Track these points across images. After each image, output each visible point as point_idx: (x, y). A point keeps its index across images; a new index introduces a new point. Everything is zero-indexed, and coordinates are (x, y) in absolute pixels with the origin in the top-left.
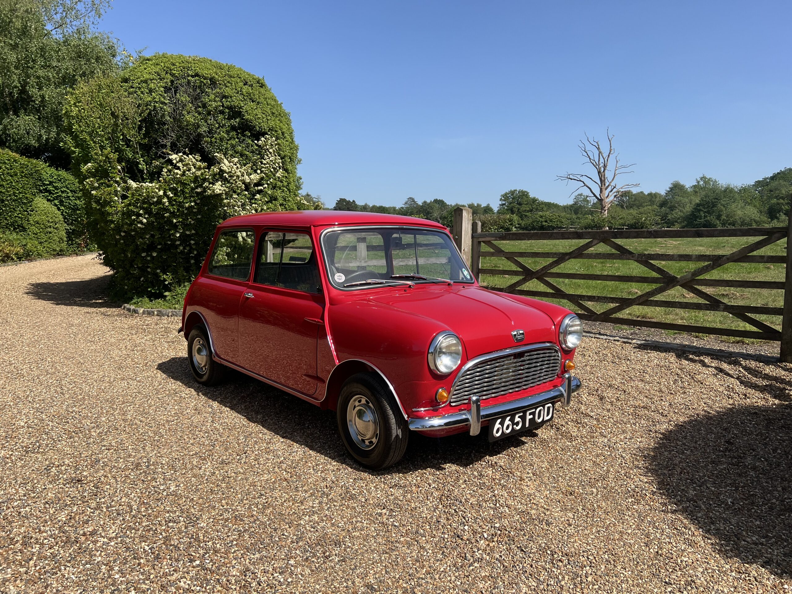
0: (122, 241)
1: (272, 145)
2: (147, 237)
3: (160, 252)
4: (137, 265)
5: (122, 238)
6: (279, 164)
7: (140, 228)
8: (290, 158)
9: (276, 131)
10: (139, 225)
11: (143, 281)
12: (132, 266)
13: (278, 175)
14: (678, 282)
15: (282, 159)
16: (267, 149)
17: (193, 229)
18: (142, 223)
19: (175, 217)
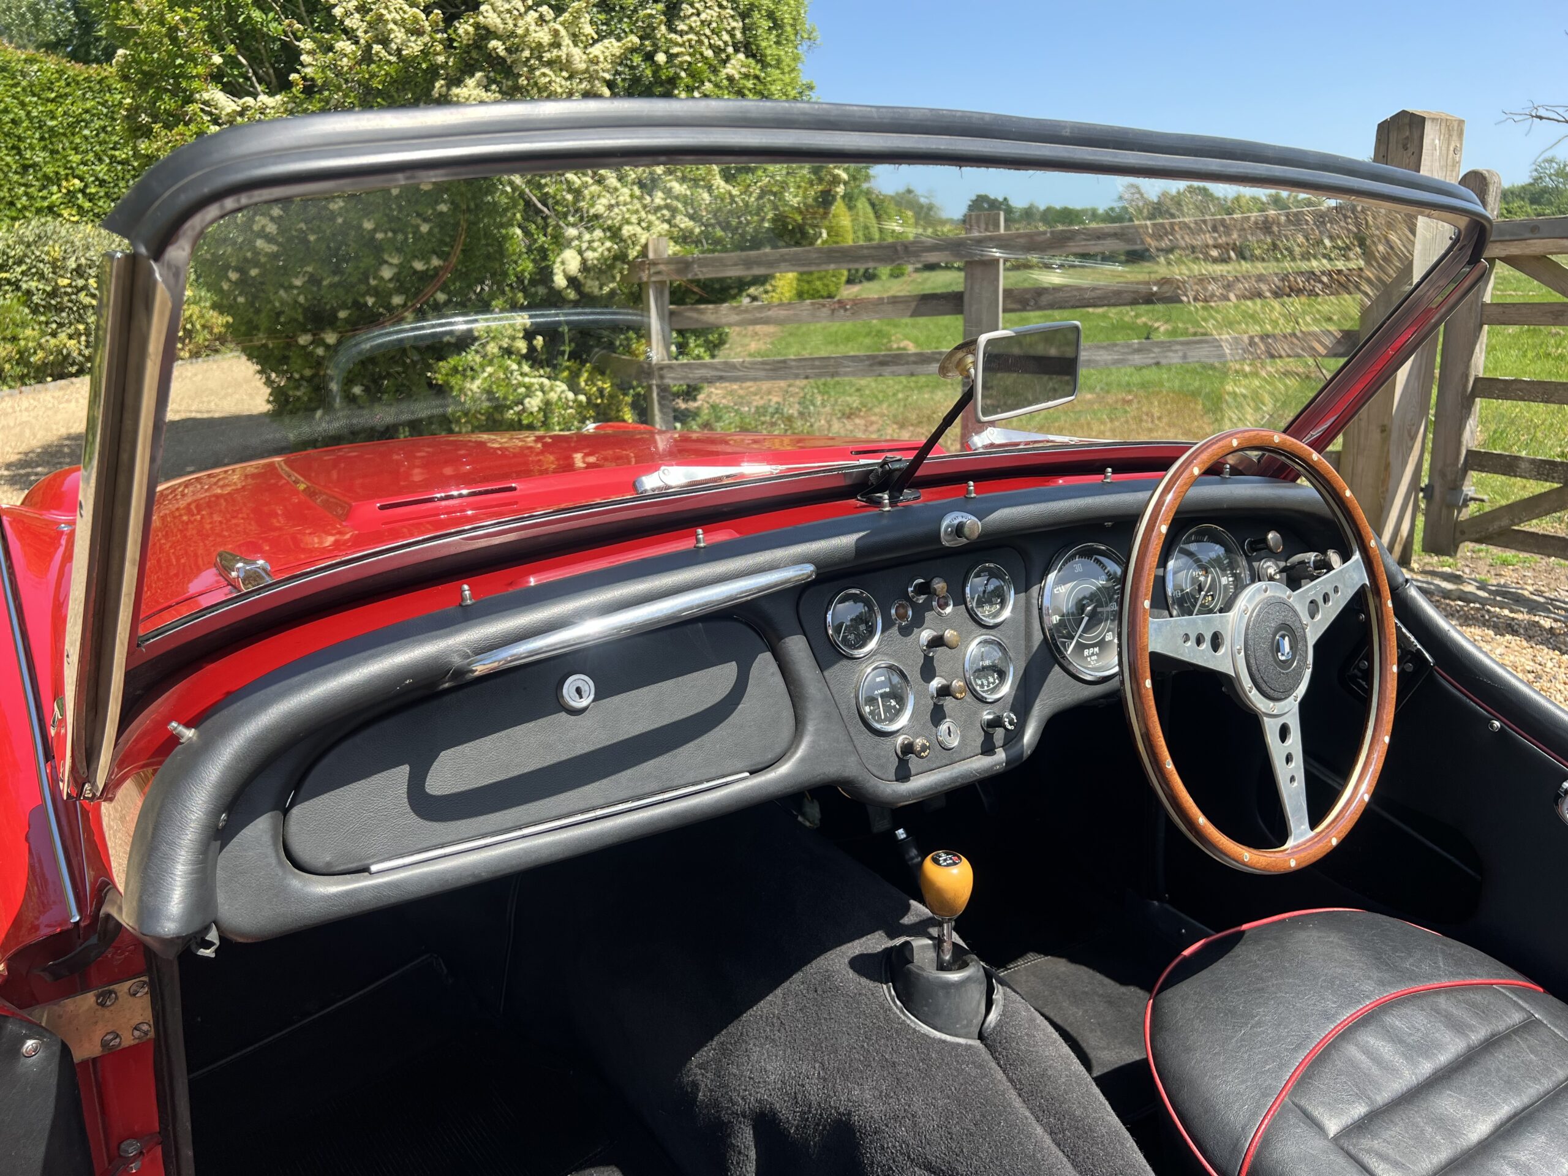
2: (298, 282)
6: (732, 36)
7: (267, 254)
8: (771, 16)
10: (260, 243)
13: (730, 70)
15: (744, 16)
17: (434, 252)
18: (269, 239)
19: (367, 214)
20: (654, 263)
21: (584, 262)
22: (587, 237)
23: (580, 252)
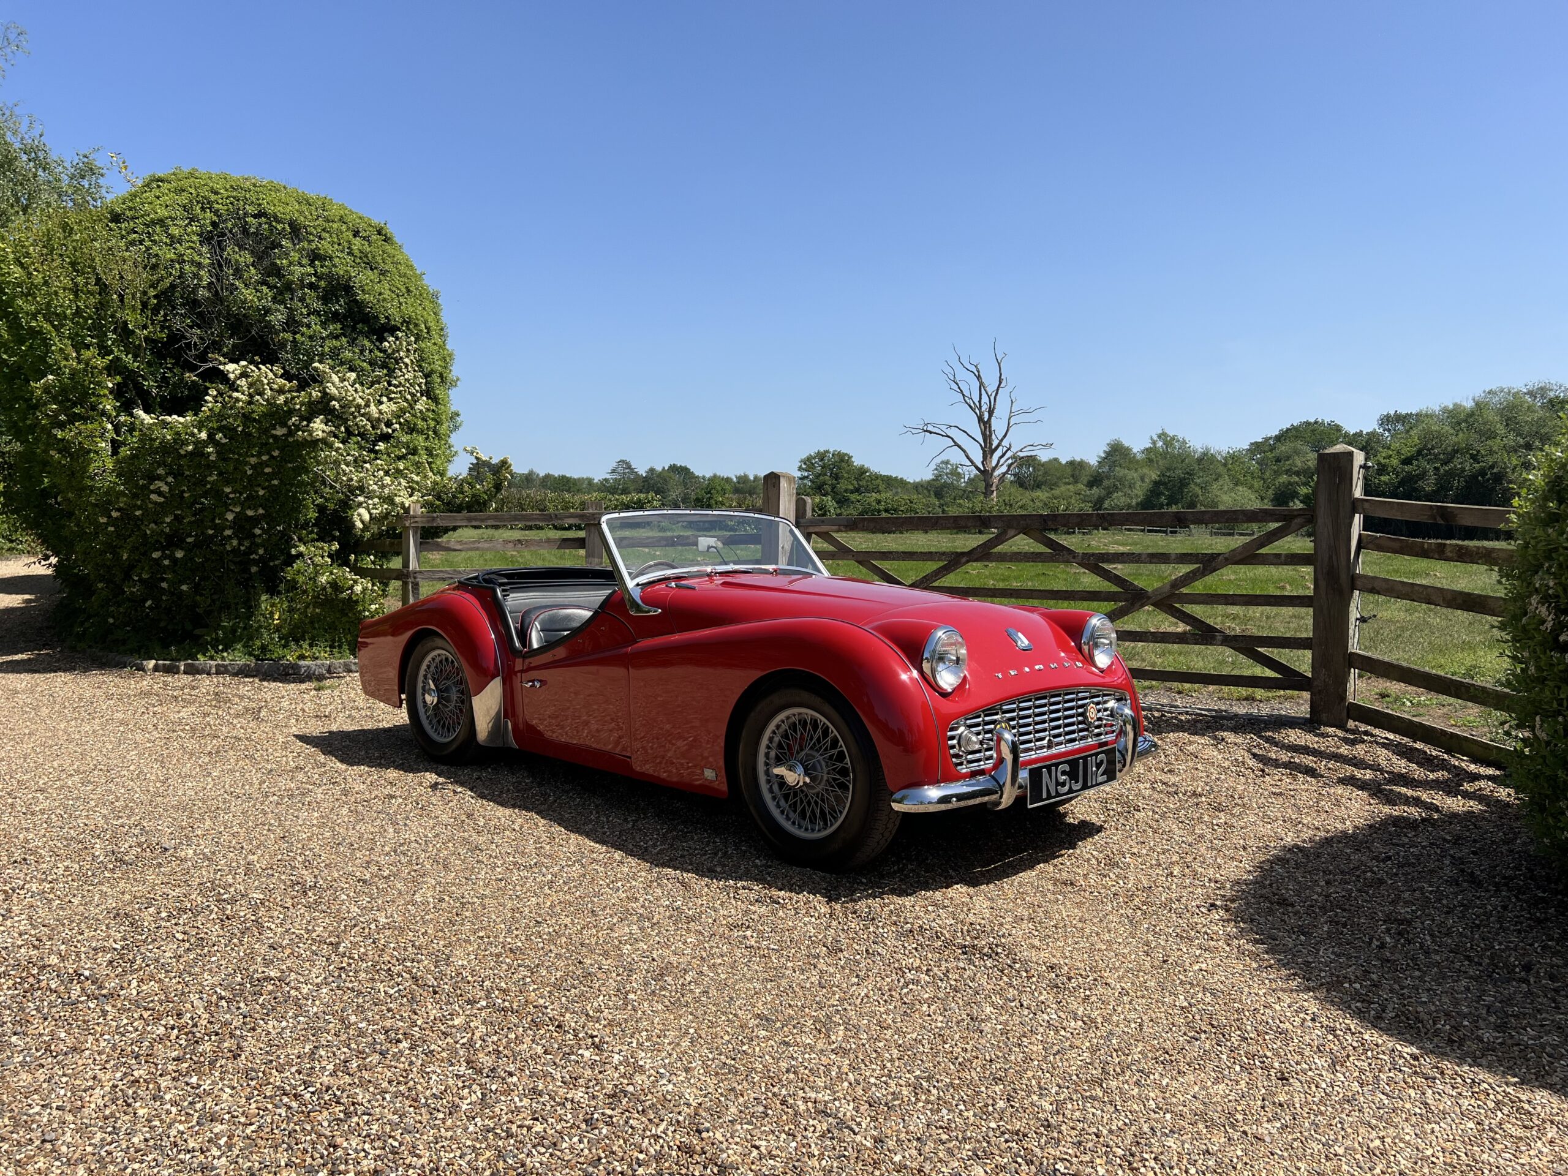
0: (111, 529)
1: (408, 350)
2: (168, 520)
3: (190, 550)
4: (139, 575)
5: (112, 521)
6: (420, 387)
7: (156, 503)
8: (441, 376)
9: (416, 325)
10: (153, 497)
11: (150, 607)
12: (127, 576)
13: (418, 406)
14: (1149, 598)
15: (426, 376)
16: (401, 358)
17: (261, 506)
18: (160, 493)
19: (228, 483)
20: (414, 517)
21: (371, 514)
22: (370, 502)
23: (368, 509)
